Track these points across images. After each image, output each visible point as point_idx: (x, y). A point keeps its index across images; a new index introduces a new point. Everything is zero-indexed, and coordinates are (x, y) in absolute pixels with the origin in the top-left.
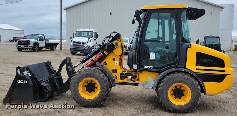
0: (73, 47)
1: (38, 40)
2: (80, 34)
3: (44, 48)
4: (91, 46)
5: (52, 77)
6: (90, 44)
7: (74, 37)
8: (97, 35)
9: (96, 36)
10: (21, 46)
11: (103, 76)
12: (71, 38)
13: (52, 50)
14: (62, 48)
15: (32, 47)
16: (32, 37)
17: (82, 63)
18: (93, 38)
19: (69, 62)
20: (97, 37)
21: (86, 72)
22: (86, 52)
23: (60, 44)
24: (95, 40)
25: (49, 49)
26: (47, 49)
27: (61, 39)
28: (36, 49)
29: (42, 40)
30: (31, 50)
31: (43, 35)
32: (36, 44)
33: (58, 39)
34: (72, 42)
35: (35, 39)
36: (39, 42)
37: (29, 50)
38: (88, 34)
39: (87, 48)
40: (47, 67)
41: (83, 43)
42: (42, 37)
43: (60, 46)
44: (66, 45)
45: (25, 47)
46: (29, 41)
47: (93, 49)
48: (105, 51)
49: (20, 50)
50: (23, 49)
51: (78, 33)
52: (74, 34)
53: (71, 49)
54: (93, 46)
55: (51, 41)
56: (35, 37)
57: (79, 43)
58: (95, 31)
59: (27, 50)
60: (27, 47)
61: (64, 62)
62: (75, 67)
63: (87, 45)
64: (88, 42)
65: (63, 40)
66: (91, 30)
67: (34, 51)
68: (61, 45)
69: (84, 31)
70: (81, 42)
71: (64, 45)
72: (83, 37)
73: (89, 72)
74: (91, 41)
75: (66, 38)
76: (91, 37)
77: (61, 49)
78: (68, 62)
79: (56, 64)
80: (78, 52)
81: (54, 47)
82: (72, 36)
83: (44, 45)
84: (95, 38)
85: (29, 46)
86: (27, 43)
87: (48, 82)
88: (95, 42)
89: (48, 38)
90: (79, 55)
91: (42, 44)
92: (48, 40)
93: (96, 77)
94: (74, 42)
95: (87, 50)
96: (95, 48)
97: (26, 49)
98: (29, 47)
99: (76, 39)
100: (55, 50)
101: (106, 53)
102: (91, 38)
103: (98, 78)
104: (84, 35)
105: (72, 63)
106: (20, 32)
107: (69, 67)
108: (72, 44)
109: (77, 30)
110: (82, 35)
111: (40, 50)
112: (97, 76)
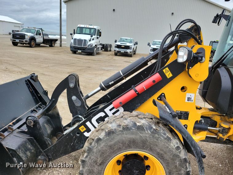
0: (73, 45)
1: (35, 34)
2: (81, 31)
3: (42, 43)
4: (94, 45)
5: (34, 122)
6: (92, 42)
7: (74, 33)
8: (101, 32)
9: (100, 34)
10: (15, 40)
11: (178, 148)
12: (71, 34)
13: (51, 46)
14: (61, 44)
15: (28, 41)
16: (29, 31)
17: (103, 89)
18: (96, 36)
19: (75, 86)
20: (100, 36)
21: (127, 136)
22: (89, 51)
23: (59, 40)
24: (97, 38)
25: (48, 46)
26: (45, 45)
27: (61, 35)
28: (32, 44)
29: (40, 34)
30: (27, 45)
31: (40, 29)
32: (33, 39)
33: (58, 35)
34: (72, 39)
35: (32, 33)
36: (36, 37)
37: (24, 45)
38: (90, 31)
39: (89, 47)
40: (29, 87)
41: (85, 40)
42: (39, 32)
43: (59, 42)
44: (66, 41)
45: (20, 41)
46: (25, 35)
47: (95, 49)
48: (167, 69)
49: (15, 44)
50: (17, 43)
51: (79, 28)
52: (74, 30)
53: (71, 47)
54: (96, 45)
55: (51, 37)
56: (32, 30)
57: (80, 41)
58: (98, 28)
59: (22, 45)
60: (23, 41)
61: (63, 85)
62: (88, 97)
63: (89, 43)
64: (90, 41)
65: (62, 37)
66: (94, 26)
67: (31, 47)
68: (61, 42)
69: (86, 28)
70: (82, 40)
71: (64, 41)
72: (85, 34)
73: (138, 137)
74: (93, 39)
75: (66, 34)
76: (93, 34)
77: (61, 46)
78: (72, 85)
79: (54, 65)
80: (79, 51)
81: (52, 43)
82: (73, 33)
83: (42, 40)
84: (98, 37)
85: (24, 40)
86: (23, 37)
87: (23, 132)
88: (98, 40)
89: (48, 33)
90: (80, 54)
91: (39, 39)
92: (47, 35)
93: (158, 150)
94: (75, 39)
95: (89, 49)
96: (97, 47)
97: (21, 43)
98: (24, 42)
99: (77, 36)
100: (54, 46)
101: (169, 74)
102: (94, 36)
103: (165, 155)
104: (86, 33)
105: (81, 87)
106: (20, 25)
107: (74, 98)
108: (72, 41)
109: (79, 26)
110: (84, 32)
111: (38, 45)
112: (161, 150)
